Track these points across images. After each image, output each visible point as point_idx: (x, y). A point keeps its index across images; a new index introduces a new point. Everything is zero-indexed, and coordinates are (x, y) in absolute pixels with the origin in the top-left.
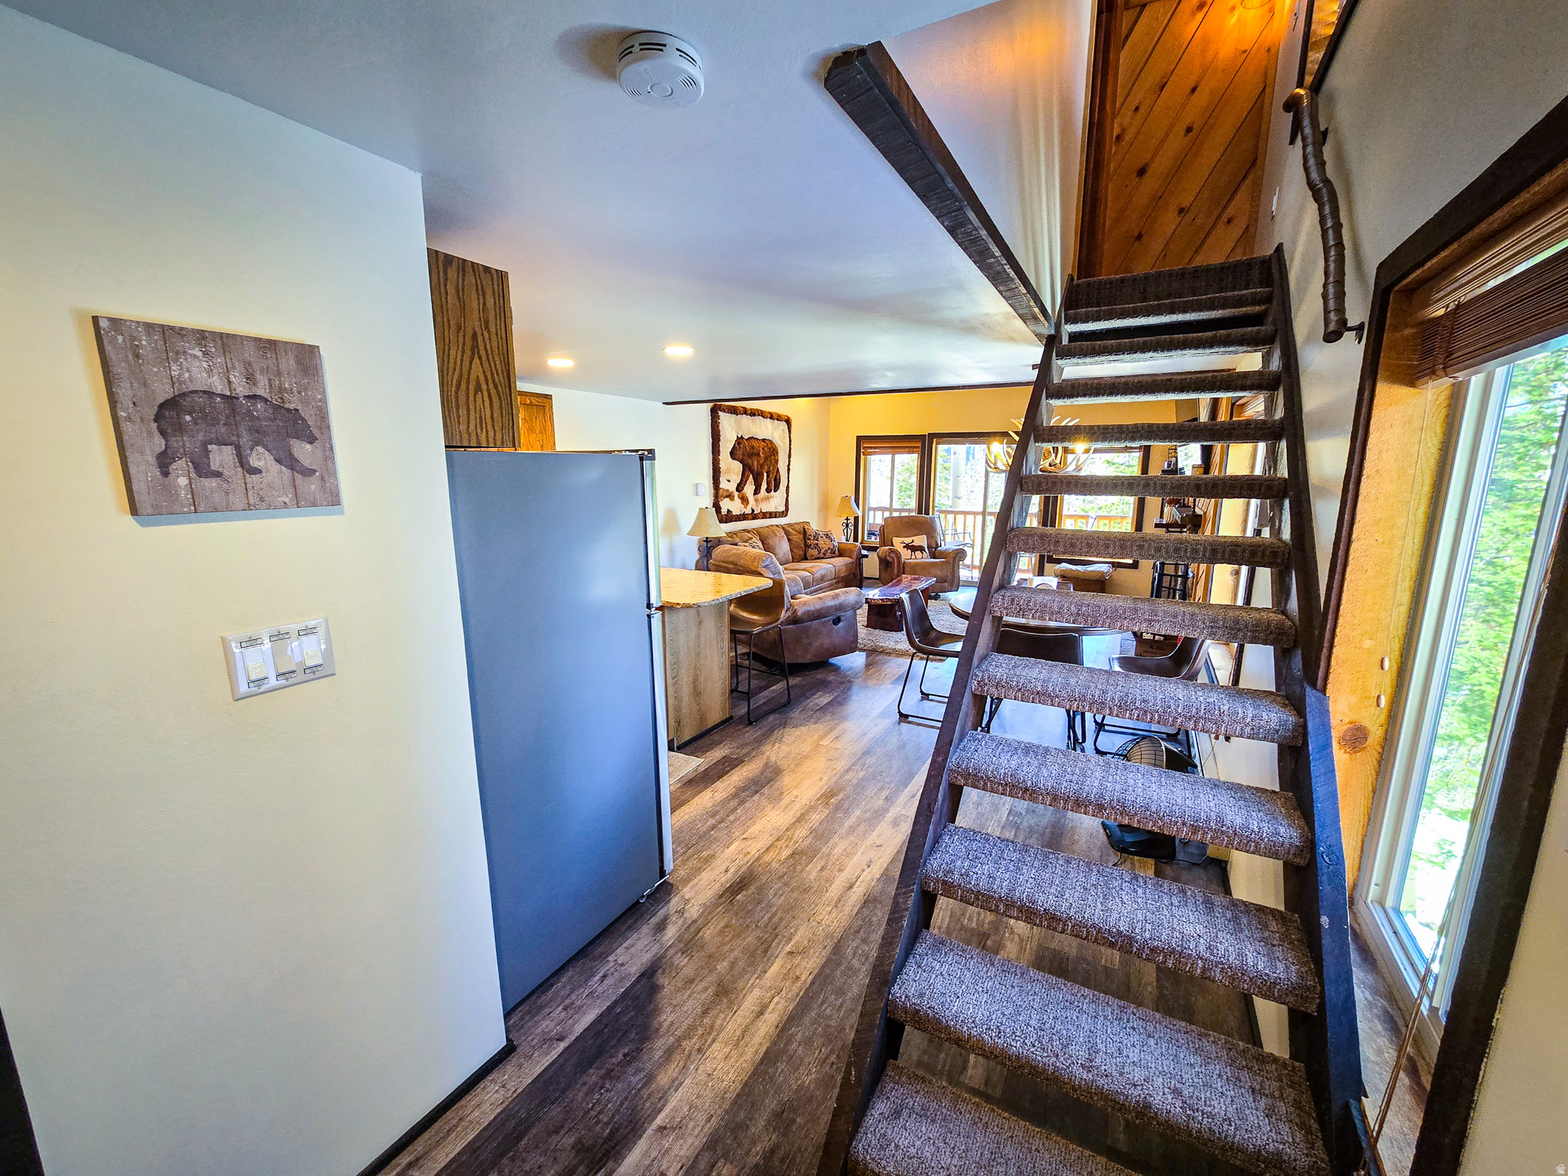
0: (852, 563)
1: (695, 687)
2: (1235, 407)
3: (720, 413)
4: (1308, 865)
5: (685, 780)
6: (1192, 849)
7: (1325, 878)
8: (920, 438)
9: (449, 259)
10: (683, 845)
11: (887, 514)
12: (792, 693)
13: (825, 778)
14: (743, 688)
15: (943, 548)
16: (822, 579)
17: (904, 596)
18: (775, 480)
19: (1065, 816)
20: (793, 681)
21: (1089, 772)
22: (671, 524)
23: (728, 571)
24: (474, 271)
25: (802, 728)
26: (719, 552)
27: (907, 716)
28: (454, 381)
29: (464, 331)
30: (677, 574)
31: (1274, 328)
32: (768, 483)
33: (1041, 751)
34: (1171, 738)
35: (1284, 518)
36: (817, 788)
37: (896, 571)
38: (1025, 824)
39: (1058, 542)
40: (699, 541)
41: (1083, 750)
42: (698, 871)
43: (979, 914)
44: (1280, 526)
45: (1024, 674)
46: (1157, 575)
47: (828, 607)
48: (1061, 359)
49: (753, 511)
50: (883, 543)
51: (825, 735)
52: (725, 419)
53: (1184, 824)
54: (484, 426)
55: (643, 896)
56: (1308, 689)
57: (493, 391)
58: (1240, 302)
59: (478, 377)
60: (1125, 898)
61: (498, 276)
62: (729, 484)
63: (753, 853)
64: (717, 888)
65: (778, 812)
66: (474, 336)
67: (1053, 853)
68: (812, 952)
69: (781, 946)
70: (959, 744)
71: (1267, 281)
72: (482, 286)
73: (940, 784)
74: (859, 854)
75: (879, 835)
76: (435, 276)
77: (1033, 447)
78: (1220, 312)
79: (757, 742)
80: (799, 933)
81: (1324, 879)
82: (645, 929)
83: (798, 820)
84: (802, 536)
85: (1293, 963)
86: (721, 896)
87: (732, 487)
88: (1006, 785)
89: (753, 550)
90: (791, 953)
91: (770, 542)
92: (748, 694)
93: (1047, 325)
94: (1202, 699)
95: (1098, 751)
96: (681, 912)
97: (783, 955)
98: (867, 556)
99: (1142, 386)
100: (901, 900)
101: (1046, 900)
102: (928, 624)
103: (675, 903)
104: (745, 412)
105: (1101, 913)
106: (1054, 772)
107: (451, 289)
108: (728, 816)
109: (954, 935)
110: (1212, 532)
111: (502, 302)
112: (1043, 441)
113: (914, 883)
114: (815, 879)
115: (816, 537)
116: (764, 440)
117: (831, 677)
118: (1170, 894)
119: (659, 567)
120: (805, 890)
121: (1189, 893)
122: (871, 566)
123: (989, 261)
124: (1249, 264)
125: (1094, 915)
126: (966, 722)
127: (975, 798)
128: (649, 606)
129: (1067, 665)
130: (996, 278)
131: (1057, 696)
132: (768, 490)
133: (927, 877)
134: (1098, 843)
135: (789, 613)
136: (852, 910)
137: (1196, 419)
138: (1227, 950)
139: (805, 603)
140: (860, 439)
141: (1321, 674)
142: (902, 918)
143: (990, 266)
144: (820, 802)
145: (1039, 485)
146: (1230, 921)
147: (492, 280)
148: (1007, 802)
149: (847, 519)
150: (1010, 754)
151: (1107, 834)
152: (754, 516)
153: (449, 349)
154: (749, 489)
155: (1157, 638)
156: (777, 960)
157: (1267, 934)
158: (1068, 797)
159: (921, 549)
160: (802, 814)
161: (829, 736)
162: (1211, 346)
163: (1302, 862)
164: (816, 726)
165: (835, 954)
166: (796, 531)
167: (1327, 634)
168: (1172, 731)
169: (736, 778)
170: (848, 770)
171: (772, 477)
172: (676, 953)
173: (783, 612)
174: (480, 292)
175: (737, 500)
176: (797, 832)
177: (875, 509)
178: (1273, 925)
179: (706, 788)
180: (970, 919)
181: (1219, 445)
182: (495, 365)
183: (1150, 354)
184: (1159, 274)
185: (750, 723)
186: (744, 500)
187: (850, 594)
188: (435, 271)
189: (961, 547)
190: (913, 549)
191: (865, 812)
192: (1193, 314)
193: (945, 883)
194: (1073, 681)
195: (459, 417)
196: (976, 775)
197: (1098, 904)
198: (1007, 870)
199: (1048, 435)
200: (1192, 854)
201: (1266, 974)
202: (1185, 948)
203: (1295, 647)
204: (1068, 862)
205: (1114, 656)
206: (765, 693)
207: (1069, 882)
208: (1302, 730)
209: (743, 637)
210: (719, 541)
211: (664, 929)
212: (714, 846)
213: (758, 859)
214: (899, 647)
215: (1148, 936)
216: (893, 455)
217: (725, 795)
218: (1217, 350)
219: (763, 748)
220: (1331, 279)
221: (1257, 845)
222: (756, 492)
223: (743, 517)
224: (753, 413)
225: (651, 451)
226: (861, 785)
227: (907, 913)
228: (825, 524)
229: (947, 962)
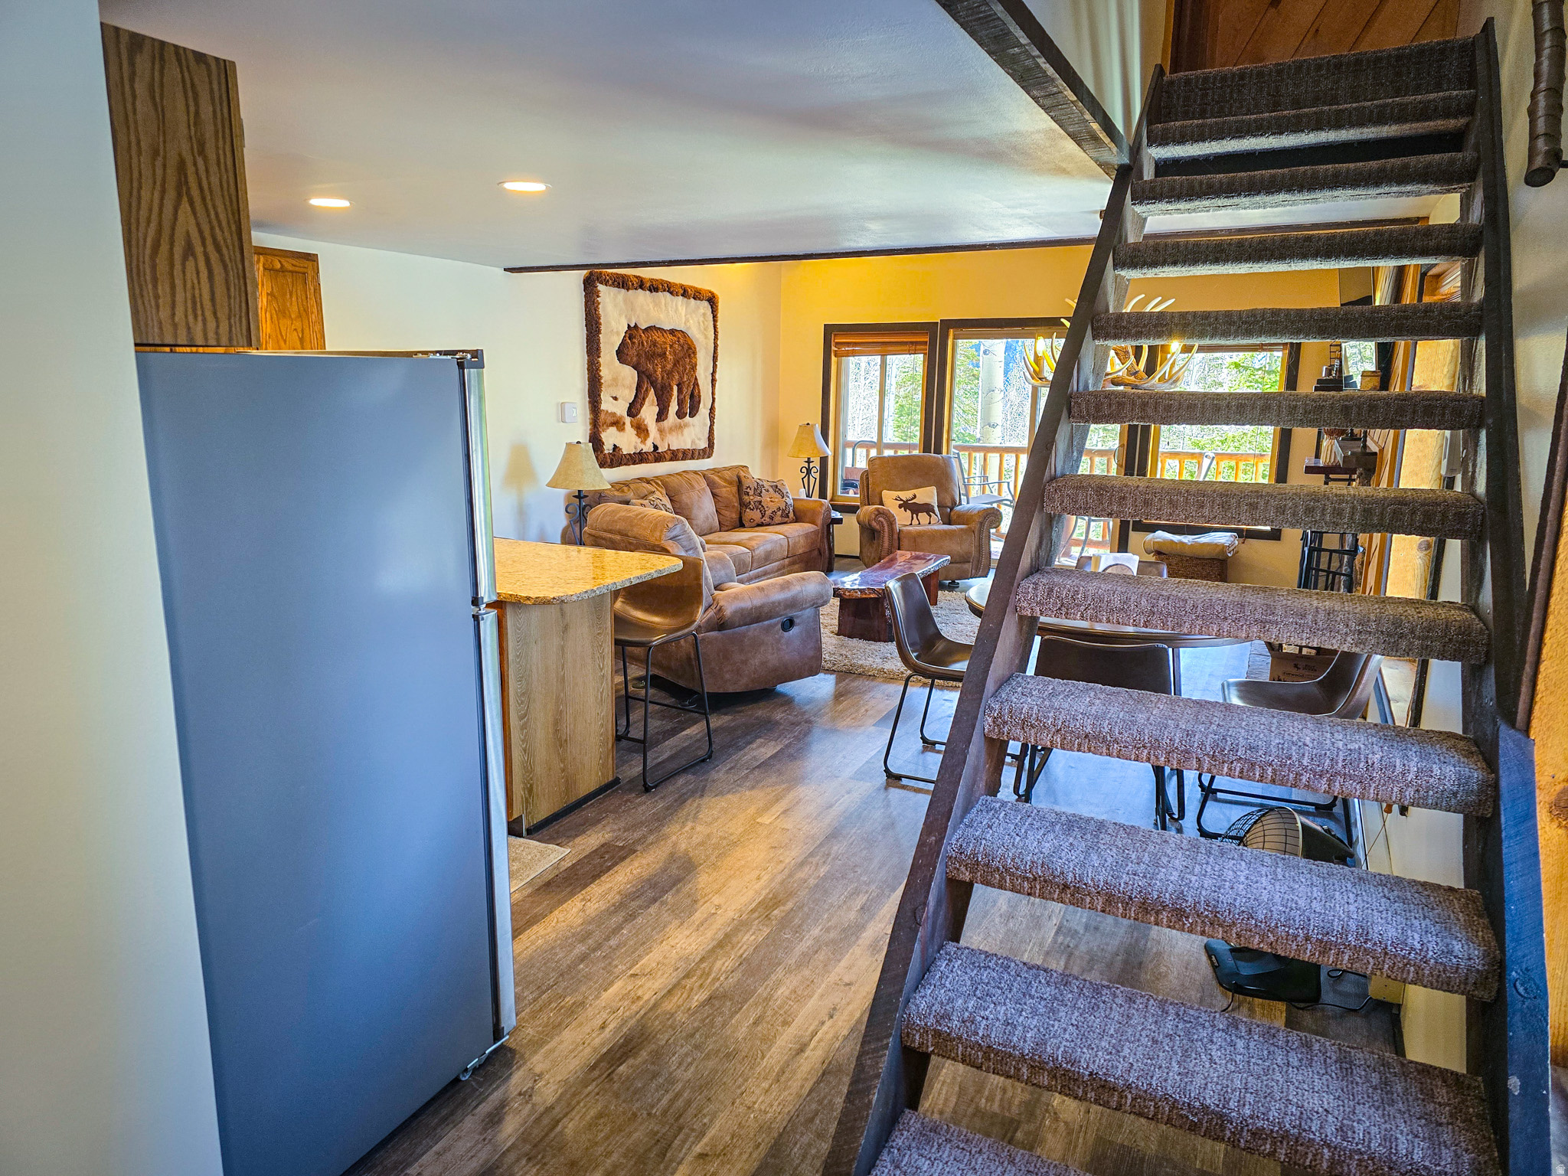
0: (816, 533)
1: (556, 731)
2: (1428, 280)
3: (601, 287)
4: (1496, 1000)
5: (540, 882)
6: (1348, 986)
7: (1517, 1018)
8: (928, 328)
9: (137, 41)
10: (532, 987)
11: (873, 453)
12: (716, 740)
13: (765, 878)
14: (636, 733)
15: (964, 506)
16: (767, 558)
17: (893, 585)
18: (692, 396)
19: (1146, 936)
20: (716, 721)
21: (1165, 860)
22: (520, 468)
23: (614, 546)
24: (179, 60)
25: (729, 796)
26: (598, 514)
27: (899, 777)
28: (149, 240)
29: (165, 158)
30: (530, 549)
31: (1475, 155)
32: (680, 403)
33: (1092, 827)
34: (1323, 810)
35: (1479, 460)
36: (751, 893)
37: (886, 544)
38: (1083, 948)
39: (1124, 498)
40: (568, 496)
41: (1180, 830)
42: (557, 1027)
43: (1004, 1090)
44: (1474, 472)
45: (1066, 706)
46: (1306, 549)
47: (773, 603)
48: (1141, 203)
49: (656, 447)
50: (868, 500)
51: (766, 809)
52: (607, 296)
53: (1307, 938)
54: (199, 312)
55: (466, 1070)
56: (1504, 731)
57: (214, 257)
58: (1424, 113)
59: (188, 232)
60: (1216, 1054)
61: (218, 68)
62: (615, 404)
63: (646, 998)
64: (587, 1055)
65: (687, 933)
66: (181, 166)
67: (1108, 987)
68: (737, 1152)
69: (687, 1146)
70: (963, 817)
71: (1469, 80)
72: (193, 85)
73: (931, 878)
74: (816, 996)
75: (849, 968)
76: (114, 69)
77: (1090, 346)
78: (1394, 128)
79: (658, 820)
80: (717, 1124)
81: (1515, 1020)
82: (470, 1123)
83: (720, 945)
84: (735, 489)
85: (1467, 1150)
86: (593, 1068)
87: (620, 409)
88: (1035, 879)
89: (655, 511)
90: (702, 1156)
91: (685, 498)
92: (643, 742)
93: (1115, 149)
94: (1340, 744)
95: (1204, 833)
96: (527, 1095)
97: (689, 1158)
98: (839, 521)
99: (1266, 249)
100: (869, 1062)
101: (1092, 1059)
102: (932, 631)
103: (518, 1080)
104: (641, 284)
105: (1178, 1078)
106: (1110, 860)
107: (141, 88)
108: (608, 939)
109: (965, 1121)
110: (1390, 482)
111: (225, 111)
112: (1107, 337)
113: (888, 1037)
114: (745, 1039)
115: (759, 490)
116: (672, 332)
117: (779, 715)
118: (1287, 1048)
119: (492, 538)
120: (728, 1055)
121: (1316, 1046)
122: (847, 537)
123: (1011, 51)
124: (1443, 51)
125: (1166, 1080)
126: (974, 782)
127: (1004, 907)
128: (476, 601)
129: (1135, 693)
130: (1028, 79)
131: (1116, 741)
132: (680, 415)
133: (910, 1025)
134: (1197, 977)
135: (711, 613)
136: (802, 1086)
137: (1368, 300)
138: (1367, 1132)
139: (736, 597)
140: (830, 330)
141: (1522, 706)
142: (868, 1090)
143: (1014, 59)
144: (756, 915)
145: (1098, 407)
146: (1375, 1088)
147: (209, 76)
148: (1056, 911)
149: (809, 462)
150: (1042, 832)
151: (1212, 963)
152: (657, 456)
153: (140, 188)
154: (649, 412)
155: (1305, 651)
156: (681, 1168)
157: (1431, 1107)
158: (1130, 898)
159: (927, 509)
160: (727, 936)
161: (774, 809)
162: (1377, 184)
163: (1486, 996)
164: (753, 793)
165: (773, 1156)
166: (725, 480)
167: (1532, 642)
168: (1323, 800)
169: (622, 877)
170: (802, 864)
171: (687, 392)
172: (518, 1160)
173: (701, 610)
174: (190, 94)
175: (630, 431)
176: (719, 964)
177: (855, 445)
178: (1442, 1094)
179: (572, 894)
180: (990, 1099)
181: (1403, 342)
182: (217, 214)
183: (1281, 197)
184: (1299, 67)
185: (647, 789)
186: (641, 430)
187: (811, 582)
188: (113, 57)
189: (995, 505)
190: (914, 508)
191: (828, 930)
192: (1352, 131)
193: (937, 1034)
194: (1141, 718)
195: (157, 297)
196: (987, 865)
197: (1174, 1064)
198: (1034, 1012)
199: (1115, 327)
200: (1347, 995)
201: (1426, 1168)
202: (1305, 1130)
203: (1487, 662)
204: (1131, 1000)
205: (1231, 680)
206: (671, 742)
207: (1130, 1031)
208: (1491, 791)
209: (637, 651)
210: (600, 497)
211: (500, 1121)
212: (584, 989)
213: (655, 1006)
214: (888, 666)
215: (1248, 1112)
216: (883, 355)
217: (603, 905)
218: (1387, 189)
219: (666, 830)
220: (1543, 86)
221: (1418, 969)
222: (661, 416)
223: (639, 458)
224: (654, 287)
225: (477, 354)
226: (821, 888)
227: (878, 1083)
228: (774, 471)
229: (940, 1159)
